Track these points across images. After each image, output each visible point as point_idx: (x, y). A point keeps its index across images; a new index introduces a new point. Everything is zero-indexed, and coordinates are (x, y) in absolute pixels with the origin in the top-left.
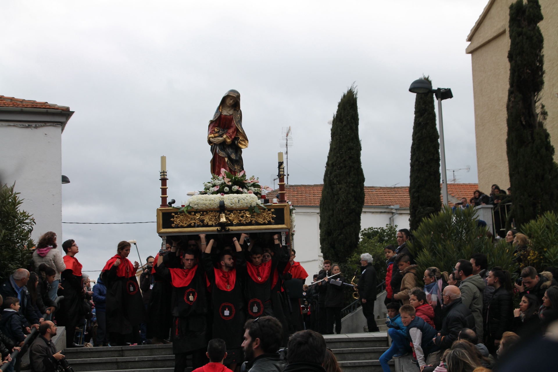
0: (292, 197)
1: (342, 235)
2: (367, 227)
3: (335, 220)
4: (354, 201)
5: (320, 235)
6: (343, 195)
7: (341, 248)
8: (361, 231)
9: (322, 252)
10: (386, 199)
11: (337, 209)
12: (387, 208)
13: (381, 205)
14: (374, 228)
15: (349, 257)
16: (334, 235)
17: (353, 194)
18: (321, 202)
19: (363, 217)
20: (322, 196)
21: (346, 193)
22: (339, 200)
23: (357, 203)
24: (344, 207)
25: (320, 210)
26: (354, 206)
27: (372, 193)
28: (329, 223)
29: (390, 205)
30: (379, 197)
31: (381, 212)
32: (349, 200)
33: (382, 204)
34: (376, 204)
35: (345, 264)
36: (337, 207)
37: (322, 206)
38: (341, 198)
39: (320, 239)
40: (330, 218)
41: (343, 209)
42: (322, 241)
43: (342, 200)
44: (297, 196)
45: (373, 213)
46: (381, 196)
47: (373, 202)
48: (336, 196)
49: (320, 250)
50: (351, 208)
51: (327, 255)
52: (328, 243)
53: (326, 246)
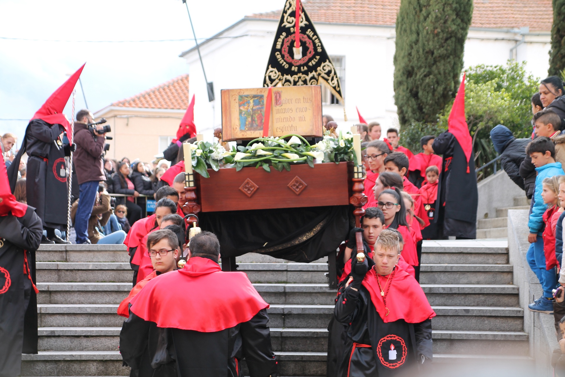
0: (346, 9)
1: (431, 76)
2: (474, 65)
3: (421, 51)
4: (455, 17)
5: (394, 74)
6: (437, 7)
7: (429, 98)
8: (463, 70)
9: (396, 104)
10: (506, 16)
11: (425, 32)
12: (507, 32)
13: (496, 27)
14: (487, 67)
15: (440, 113)
16: (418, 76)
17: (454, 5)
18: (398, 19)
19: (468, 45)
20: (401, 9)
21: (442, 3)
22: (430, 16)
23: (459, 21)
24: (437, 28)
25: (397, 31)
26: (454, 27)
27: (483, 5)
28: (410, 54)
29: (513, 27)
30: (495, 12)
31: (496, 40)
32: (447, 17)
33: (499, 25)
34: (488, 26)
35: (433, 125)
36: (425, 27)
37: (400, 25)
38: (433, 13)
39: (394, 82)
40: (412, 47)
41: (436, 31)
42: (398, 85)
43: (434, 16)
44: (354, 7)
45: (482, 39)
46: (498, 10)
47: (483, 22)
48: (424, 9)
49: (393, 101)
50: (450, 29)
51: (405, 109)
52: (407, 88)
53: (404, 94)
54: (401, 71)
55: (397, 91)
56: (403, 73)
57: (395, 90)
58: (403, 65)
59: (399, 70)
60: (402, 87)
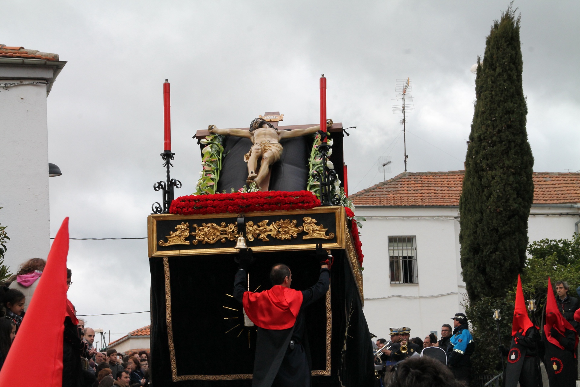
0: (413, 192)
1: (497, 253)
2: (538, 240)
3: (486, 228)
4: (516, 196)
5: (461, 252)
6: (498, 187)
7: (497, 274)
8: (528, 246)
9: (464, 280)
10: (569, 192)
11: (488, 211)
12: (571, 208)
13: (560, 203)
14: (551, 241)
15: (509, 287)
16: (484, 253)
17: (515, 185)
18: (461, 200)
19: (531, 221)
20: (463, 190)
21: (503, 184)
22: (492, 196)
23: (520, 200)
24: (499, 207)
25: (461, 212)
26: (516, 206)
27: (545, 183)
28: (475, 232)
29: (576, 203)
30: (557, 189)
31: (561, 215)
32: (508, 196)
33: (562, 201)
34: (552, 202)
35: (502, 300)
36: (488, 207)
37: (463, 206)
38: (494, 193)
39: (461, 259)
40: (476, 226)
41: (498, 210)
42: (465, 262)
43: (496, 196)
44: (421, 190)
45: (547, 215)
46: (560, 187)
47: (546, 199)
48: (485, 190)
49: (461, 278)
50: (512, 208)
51: (473, 284)
52: (475, 265)
53: (472, 270)
54: (468, 248)
55: (464, 268)
56: (470, 251)
57: (462, 267)
58: (469, 242)
59: (466, 248)
60: (469, 264)
